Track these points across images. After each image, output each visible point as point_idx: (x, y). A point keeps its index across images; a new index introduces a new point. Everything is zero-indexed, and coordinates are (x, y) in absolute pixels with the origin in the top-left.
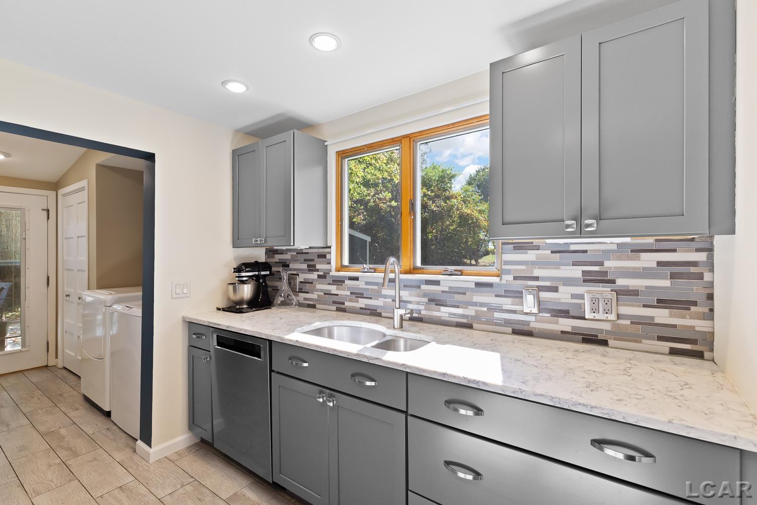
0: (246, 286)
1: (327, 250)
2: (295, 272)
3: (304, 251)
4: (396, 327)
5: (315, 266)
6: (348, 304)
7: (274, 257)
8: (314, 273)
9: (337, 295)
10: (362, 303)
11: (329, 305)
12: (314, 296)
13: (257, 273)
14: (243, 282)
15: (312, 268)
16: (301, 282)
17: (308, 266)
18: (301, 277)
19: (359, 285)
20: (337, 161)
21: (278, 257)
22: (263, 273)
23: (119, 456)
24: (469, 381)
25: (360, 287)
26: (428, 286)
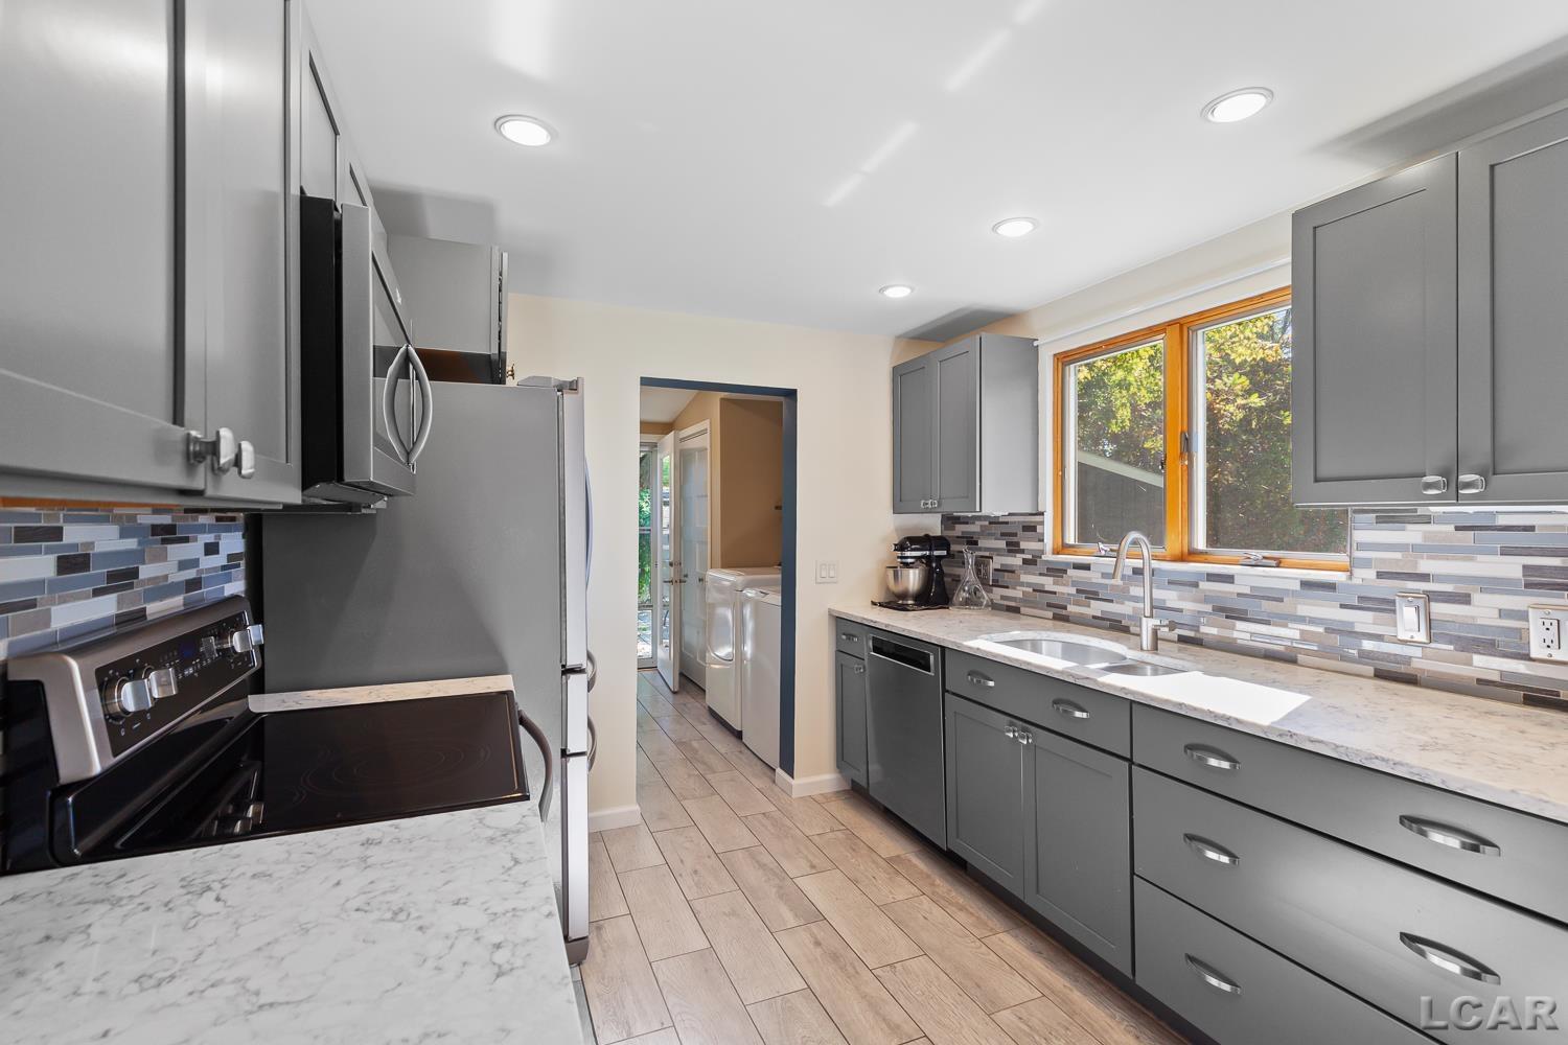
0: (911, 571)
1: (1038, 518)
2: (987, 554)
3: (1001, 520)
4: (1145, 647)
5: (1018, 544)
6: (1072, 609)
7: (954, 529)
8: (1018, 555)
9: (1055, 593)
10: (1096, 608)
11: (1042, 609)
12: (1018, 593)
13: (928, 553)
14: (907, 565)
15: (1013, 548)
16: (996, 570)
17: (1007, 544)
18: (997, 562)
19: (1090, 578)
20: (1056, 370)
21: (960, 529)
22: (936, 553)
23: (758, 783)
24: (1216, 716)
25: (1094, 581)
26: (1210, 583)
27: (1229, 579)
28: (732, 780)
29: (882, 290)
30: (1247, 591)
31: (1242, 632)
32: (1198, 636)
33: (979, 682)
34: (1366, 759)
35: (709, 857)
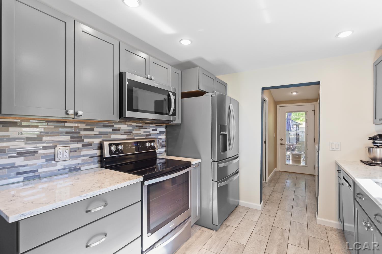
14: (377, 146)
28: (301, 211)
33: (360, 198)
35: (270, 226)
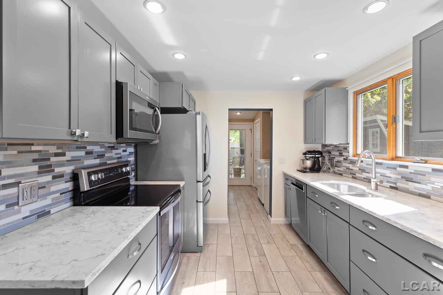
0: (308, 161)
1: (347, 145)
2: (334, 156)
3: (337, 146)
4: (372, 189)
5: (342, 153)
6: (357, 175)
7: (325, 149)
8: (342, 157)
9: (352, 170)
11: (348, 174)
12: (342, 169)
13: (314, 156)
14: (307, 159)
15: (341, 155)
16: (336, 162)
17: (339, 153)
18: (337, 159)
19: (363, 165)
20: (354, 97)
21: (327, 148)
22: (317, 156)
23: (263, 218)
25: (364, 166)
26: (401, 168)
27: (406, 167)
28: (257, 216)
29: (291, 78)
30: (413, 171)
31: (411, 186)
32: (396, 186)
33: (314, 195)
34: (410, 231)
35: (242, 234)
